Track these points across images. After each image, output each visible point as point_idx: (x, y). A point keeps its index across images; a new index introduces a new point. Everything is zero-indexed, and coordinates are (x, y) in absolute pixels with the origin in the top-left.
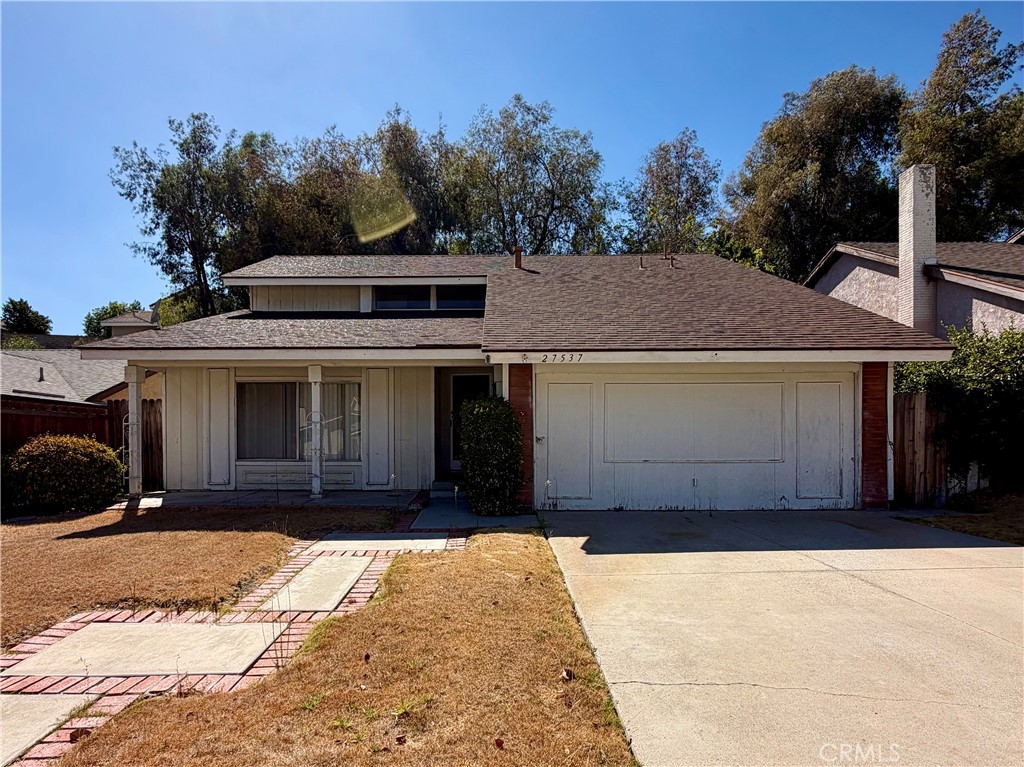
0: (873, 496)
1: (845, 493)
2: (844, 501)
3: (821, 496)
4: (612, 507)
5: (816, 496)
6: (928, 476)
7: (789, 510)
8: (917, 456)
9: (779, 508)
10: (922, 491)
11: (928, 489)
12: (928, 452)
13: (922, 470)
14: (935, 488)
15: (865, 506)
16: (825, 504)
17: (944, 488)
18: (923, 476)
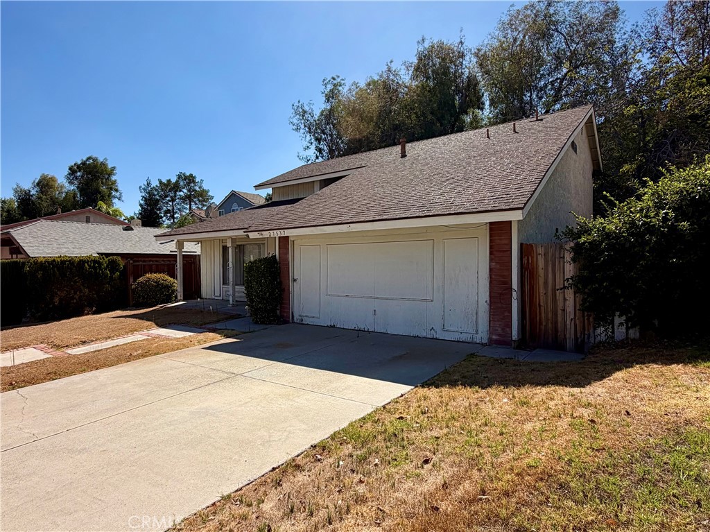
0: (499, 335)
1: (480, 331)
2: (479, 336)
3: (460, 330)
4: (329, 324)
5: (456, 329)
6: (577, 322)
7: (436, 339)
8: (568, 302)
9: (429, 336)
10: (573, 336)
11: (579, 335)
12: (577, 299)
13: (572, 317)
14: (584, 334)
15: (491, 342)
16: (464, 337)
17: (592, 335)
18: (573, 322)
